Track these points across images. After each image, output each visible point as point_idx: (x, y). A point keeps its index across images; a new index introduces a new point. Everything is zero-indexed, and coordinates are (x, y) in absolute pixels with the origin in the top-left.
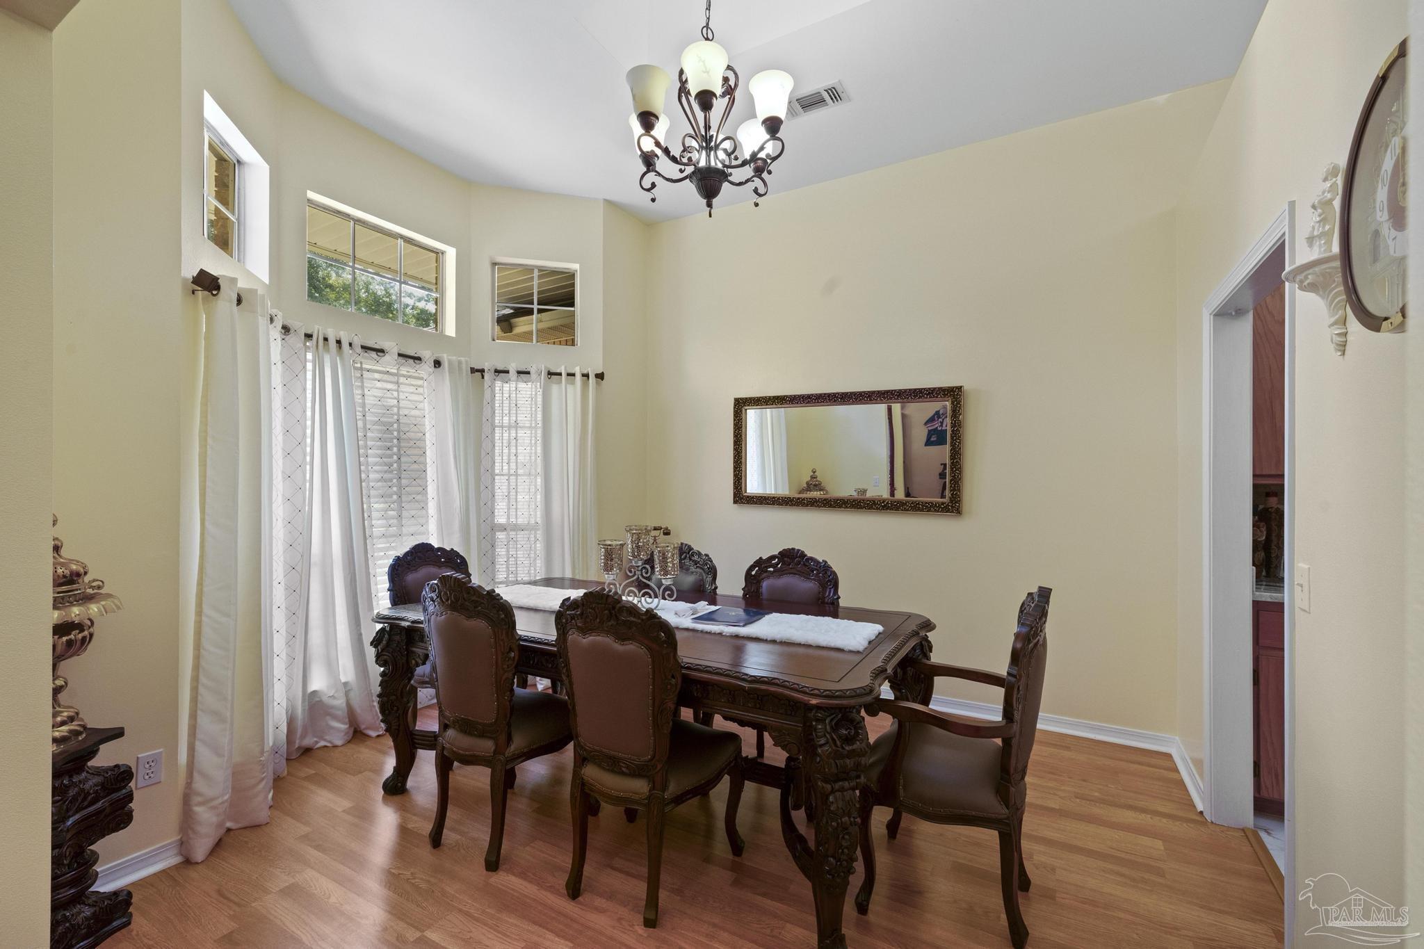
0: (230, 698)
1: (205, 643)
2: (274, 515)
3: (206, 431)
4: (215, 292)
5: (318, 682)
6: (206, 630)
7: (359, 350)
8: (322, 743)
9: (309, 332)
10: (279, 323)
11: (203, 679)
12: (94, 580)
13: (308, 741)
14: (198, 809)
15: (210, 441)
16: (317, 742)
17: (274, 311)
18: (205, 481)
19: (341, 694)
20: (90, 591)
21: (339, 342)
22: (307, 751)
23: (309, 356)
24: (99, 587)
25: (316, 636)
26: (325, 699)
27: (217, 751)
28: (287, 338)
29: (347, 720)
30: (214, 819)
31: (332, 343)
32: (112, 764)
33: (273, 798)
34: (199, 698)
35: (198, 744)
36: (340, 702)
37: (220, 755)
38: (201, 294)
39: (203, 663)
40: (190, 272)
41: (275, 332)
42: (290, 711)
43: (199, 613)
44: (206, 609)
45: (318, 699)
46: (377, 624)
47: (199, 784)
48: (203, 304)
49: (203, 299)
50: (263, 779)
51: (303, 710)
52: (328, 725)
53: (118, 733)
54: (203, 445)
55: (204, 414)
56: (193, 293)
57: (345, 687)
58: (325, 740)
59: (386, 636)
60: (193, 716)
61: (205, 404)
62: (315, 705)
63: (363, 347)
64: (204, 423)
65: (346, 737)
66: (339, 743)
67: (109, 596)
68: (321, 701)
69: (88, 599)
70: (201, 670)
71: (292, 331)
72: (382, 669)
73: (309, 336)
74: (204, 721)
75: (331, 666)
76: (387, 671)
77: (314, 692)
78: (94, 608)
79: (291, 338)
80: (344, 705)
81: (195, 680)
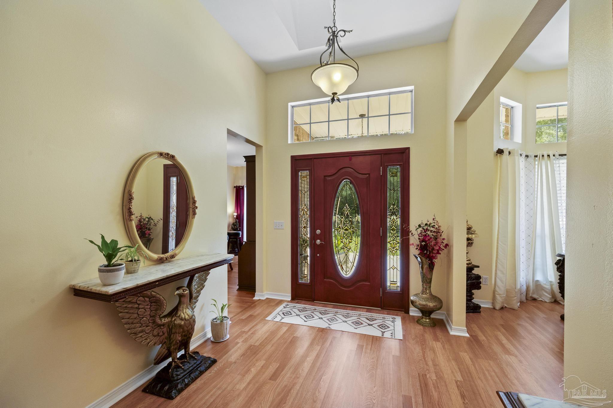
0: (505, 267)
1: (499, 252)
2: (521, 218)
3: (500, 193)
4: (502, 153)
5: (539, 277)
6: (499, 248)
7: (558, 157)
8: (540, 299)
9: (536, 155)
10: (524, 156)
11: (498, 261)
12: (474, 230)
13: (535, 296)
14: (496, 295)
15: (501, 195)
16: (539, 298)
17: (521, 153)
18: (499, 207)
19: (549, 284)
20: (473, 232)
21: (549, 156)
22: (534, 300)
23: (537, 163)
24: (475, 232)
25: (538, 261)
26: (542, 284)
27: (502, 281)
28: (527, 159)
29: (551, 294)
30: (501, 300)
31: (546, 156)
32: (477, 274)
33: (520, 305)
34: (497, 266)
35: (497, 278)
36: (548, 287)
37: (503, 283)
38: (499, 155)
39: (498, 257)
40: (496, 149)
41: (523, 159)
42: (528, 283)
43: (498, 243)
44: (500, 243)
45: (539, 283)
46: (557, 257)
47: (497, 289)
48: (499, 157)
49: (499, 156)
50: (516, 296)
51: (533, 285)
52: (543, 293)
53: (478, 267)
54: (499, 197)
55: (499, 188)
56: (497, 155)
57: (550, 283)
58: (542, 299)
59: (561, 262)
60: (496, 271)
61: (499, 185)
62: (537, 284)
63: (560, 155)
64: (499, 191)
65: (550, 300)
66: (548, 301)
67: (476, 234)
68: (540, 284)
69: (472, 234)
70: (498, 258)
71: (529, 156)
72: (560, 274)
73: (536, 156)
74: (498, 272)
75: (545, 274)
76: (562, 275)
77: (538, 281)
78: (474, 236)
79: (529, 159)
80: (550, 288)
81: (497, 261)
